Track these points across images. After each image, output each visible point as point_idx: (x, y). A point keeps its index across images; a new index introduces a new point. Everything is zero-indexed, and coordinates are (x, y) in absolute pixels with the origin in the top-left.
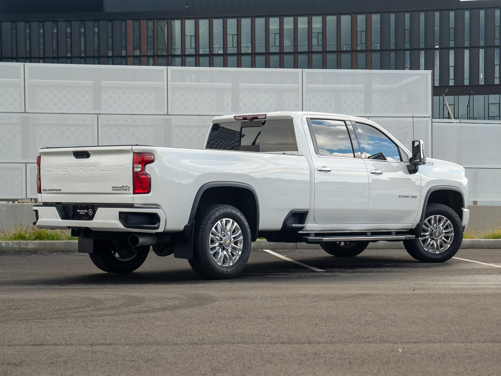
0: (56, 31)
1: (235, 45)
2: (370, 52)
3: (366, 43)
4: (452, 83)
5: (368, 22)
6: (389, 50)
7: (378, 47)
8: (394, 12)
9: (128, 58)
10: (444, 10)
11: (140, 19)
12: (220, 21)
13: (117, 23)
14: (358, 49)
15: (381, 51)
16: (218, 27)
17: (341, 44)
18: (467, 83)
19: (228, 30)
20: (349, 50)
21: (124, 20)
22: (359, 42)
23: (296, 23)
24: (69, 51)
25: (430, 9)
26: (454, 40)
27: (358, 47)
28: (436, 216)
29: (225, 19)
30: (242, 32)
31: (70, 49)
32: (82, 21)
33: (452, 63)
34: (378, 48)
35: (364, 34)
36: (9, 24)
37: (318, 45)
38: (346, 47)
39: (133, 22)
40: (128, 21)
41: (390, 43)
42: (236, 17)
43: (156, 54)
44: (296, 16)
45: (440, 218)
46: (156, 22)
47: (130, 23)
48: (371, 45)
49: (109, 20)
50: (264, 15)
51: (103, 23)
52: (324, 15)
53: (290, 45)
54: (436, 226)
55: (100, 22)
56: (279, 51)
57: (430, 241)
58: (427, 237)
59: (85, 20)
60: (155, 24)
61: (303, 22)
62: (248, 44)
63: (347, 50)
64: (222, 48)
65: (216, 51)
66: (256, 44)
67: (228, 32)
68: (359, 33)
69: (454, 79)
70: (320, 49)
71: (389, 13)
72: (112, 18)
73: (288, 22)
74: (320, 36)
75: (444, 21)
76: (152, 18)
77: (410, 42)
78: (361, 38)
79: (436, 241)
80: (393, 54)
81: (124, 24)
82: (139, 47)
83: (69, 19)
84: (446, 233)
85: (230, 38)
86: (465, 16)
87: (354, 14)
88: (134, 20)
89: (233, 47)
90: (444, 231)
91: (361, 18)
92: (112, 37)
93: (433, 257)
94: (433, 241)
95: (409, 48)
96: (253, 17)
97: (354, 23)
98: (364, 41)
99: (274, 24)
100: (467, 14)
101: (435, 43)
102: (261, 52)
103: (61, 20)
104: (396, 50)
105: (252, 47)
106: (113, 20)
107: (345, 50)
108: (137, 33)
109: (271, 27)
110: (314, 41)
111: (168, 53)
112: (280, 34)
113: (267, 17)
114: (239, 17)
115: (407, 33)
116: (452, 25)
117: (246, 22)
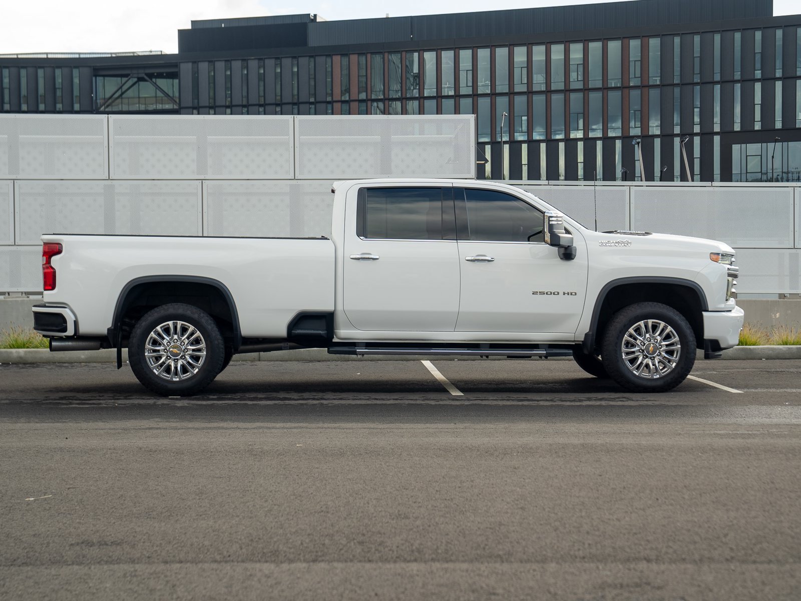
0: (246, 72)
1: (470, 84)
2: (647, 88)
3: (641, 77)
4: (758, 126)
5: (644, 49)
6: (673, 85)
7: (658, 81)
8: (679, 34)
9: (334, 104)
10: (747, 29)
11: (350, 54)
12: (451, 54)
13: (321, 60)
14: (631, 84)
15: (662, 86)
16: (449, 61)
17: (607, 79)
18: (779, 125)
19: (460, 65)
20: (618, 86)
21: (330, 56)
22: (632, 76)
23: (548, 54)
24: (262, 96)
25: (728, 29)
26: (762, 69)
27: (630, 83)
28: (648, 321)
29: (457, 50)
30: (478, 66)
31: (263, 95)
32: (278, 58)
33: (758, 99)
34: (658, 83)
35: (639, 64)
36: (190, 65)
37: (578, 80)
38: (615, 83)
39: (341, 58)
40: (334, 57)
41: (674, 76)
42: (471, 47)
43: (369, 97)
44: (548, 44)
45: (653, 324)
46: (370, 57)
47: (337, 59)
48: (649, 79)
49: (311, 57)
50: (507, 44)
51: (303, 61)
52: (585, 41)
53: (542, 82)
54: (649, 337)
55: (300, 59)
56: (526, 90)
57: (643, 360)
58: (637, 354)
59: (282, 58)
60: (368, 59)
61: (557, 52)
62: (487, 82)
63: (616, 86)
64: (453, 89)
65: (445, 92)
66: (497, 82)
67: (460, 68)
68: (632, 64)
69: (762, 120)
70: (580, 86)
71: (672, 36)
72: (314, 54)
73: (539, 53)
74: (581, 69)
75: (747, 45)
76: (364, 52)
77: (701, 73)
78: (635, 70)
79: (653, 359)
80: (677, 91)
81: (329, 60)
82: (348, 90)
83: (261, 57)
84: (667, 345)
85: (463, 75)
86: (777, 37)
87: (625, 38)
88: (342, 55)
89: (467, 86)
90: (664, 343)
91: (635, 44)
92: (315, 78)
93: (649, 384)
94: (647, 359)
95: (699, 81)
96: (492, 47)
97: (625, 51)
98: (638, 74)
99: (520, 54)
100: (779, 33)
101: (735, 73)
102: (504, 91)
103: (253, 58)
104: (682, 85)
105: (491, 86)
106: (316, 56)
107: (613, 86)
108: (345, 72)
109: (515, 60)
110: (573, 76)
111: (384, 97)
112: (527, 67)
113: (511, 46)
114: (475, 47)
115: (697, 61)
116: (758, 49)
117: (484, 54)
